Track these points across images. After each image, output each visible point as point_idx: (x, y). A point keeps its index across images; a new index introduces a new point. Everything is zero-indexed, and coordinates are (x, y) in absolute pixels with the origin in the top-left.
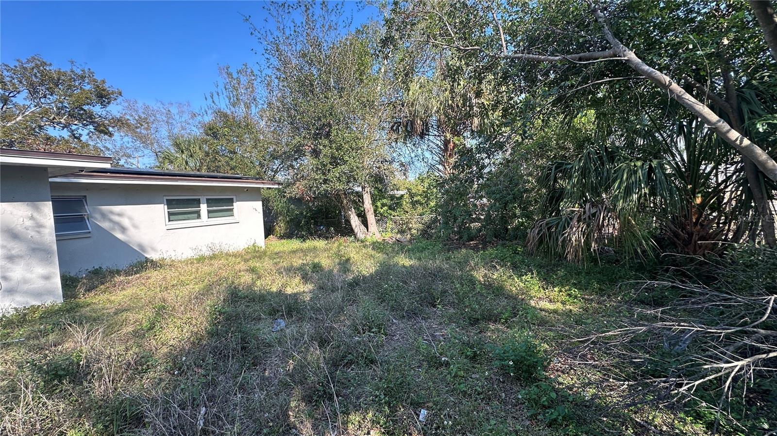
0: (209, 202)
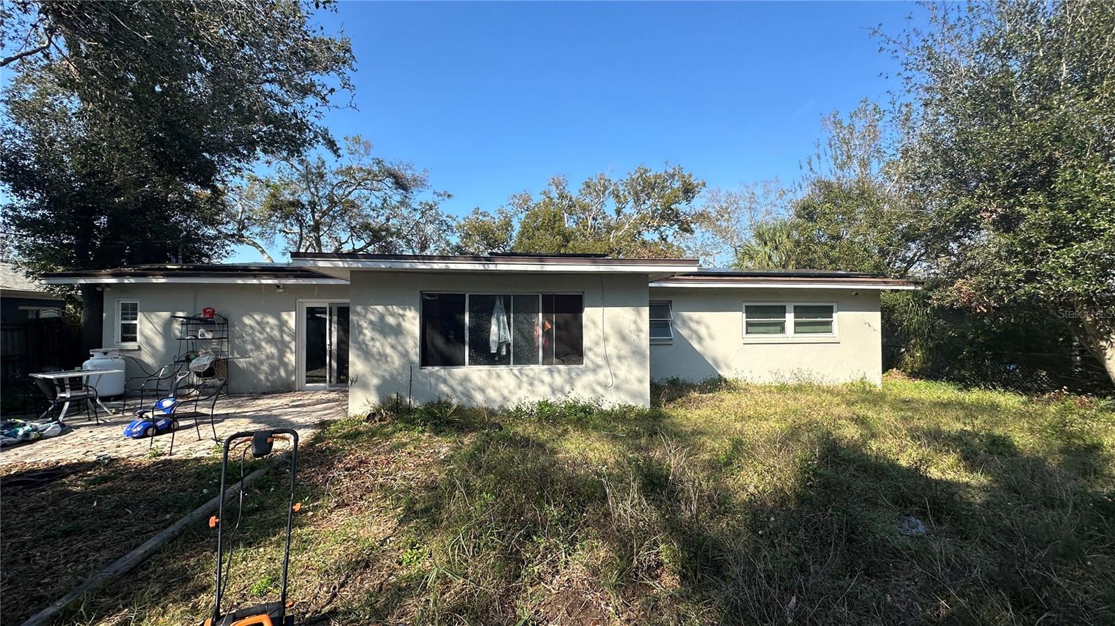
0: (799, 311)
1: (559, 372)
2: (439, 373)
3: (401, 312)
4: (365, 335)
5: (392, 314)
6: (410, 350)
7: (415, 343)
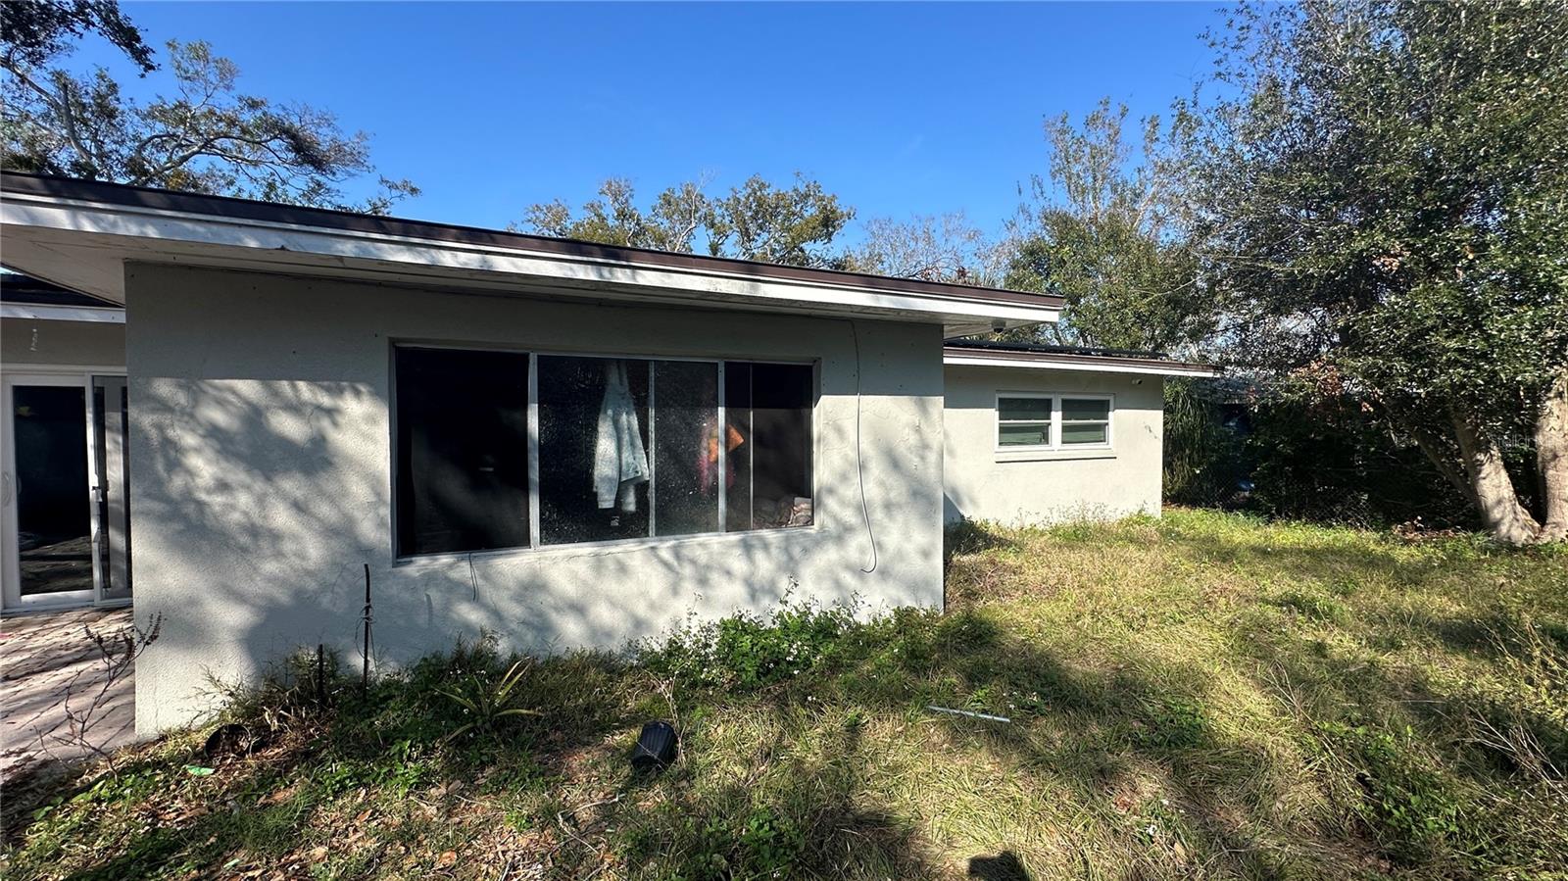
1: (766, 547)
2: (454, 575)
3: (325, 400)
4: (191, 473)
5: (295, 408)
6: (358, 515)
7: (378, 494)
